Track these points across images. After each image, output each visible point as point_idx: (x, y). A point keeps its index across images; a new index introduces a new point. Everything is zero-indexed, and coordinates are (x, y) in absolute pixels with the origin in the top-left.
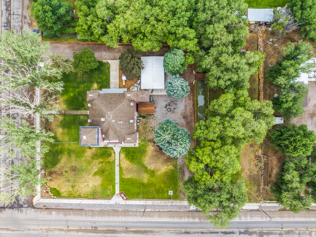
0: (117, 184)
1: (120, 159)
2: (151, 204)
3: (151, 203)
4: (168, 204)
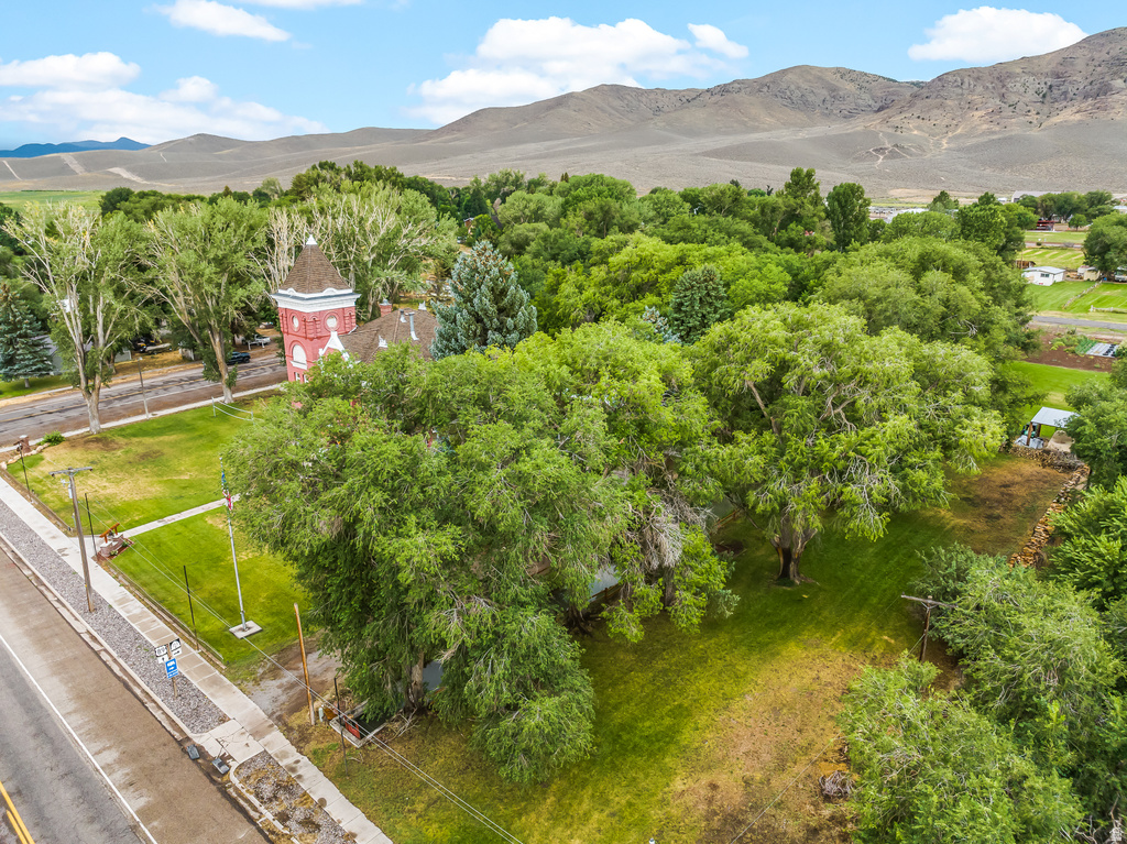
2: (126, 616)
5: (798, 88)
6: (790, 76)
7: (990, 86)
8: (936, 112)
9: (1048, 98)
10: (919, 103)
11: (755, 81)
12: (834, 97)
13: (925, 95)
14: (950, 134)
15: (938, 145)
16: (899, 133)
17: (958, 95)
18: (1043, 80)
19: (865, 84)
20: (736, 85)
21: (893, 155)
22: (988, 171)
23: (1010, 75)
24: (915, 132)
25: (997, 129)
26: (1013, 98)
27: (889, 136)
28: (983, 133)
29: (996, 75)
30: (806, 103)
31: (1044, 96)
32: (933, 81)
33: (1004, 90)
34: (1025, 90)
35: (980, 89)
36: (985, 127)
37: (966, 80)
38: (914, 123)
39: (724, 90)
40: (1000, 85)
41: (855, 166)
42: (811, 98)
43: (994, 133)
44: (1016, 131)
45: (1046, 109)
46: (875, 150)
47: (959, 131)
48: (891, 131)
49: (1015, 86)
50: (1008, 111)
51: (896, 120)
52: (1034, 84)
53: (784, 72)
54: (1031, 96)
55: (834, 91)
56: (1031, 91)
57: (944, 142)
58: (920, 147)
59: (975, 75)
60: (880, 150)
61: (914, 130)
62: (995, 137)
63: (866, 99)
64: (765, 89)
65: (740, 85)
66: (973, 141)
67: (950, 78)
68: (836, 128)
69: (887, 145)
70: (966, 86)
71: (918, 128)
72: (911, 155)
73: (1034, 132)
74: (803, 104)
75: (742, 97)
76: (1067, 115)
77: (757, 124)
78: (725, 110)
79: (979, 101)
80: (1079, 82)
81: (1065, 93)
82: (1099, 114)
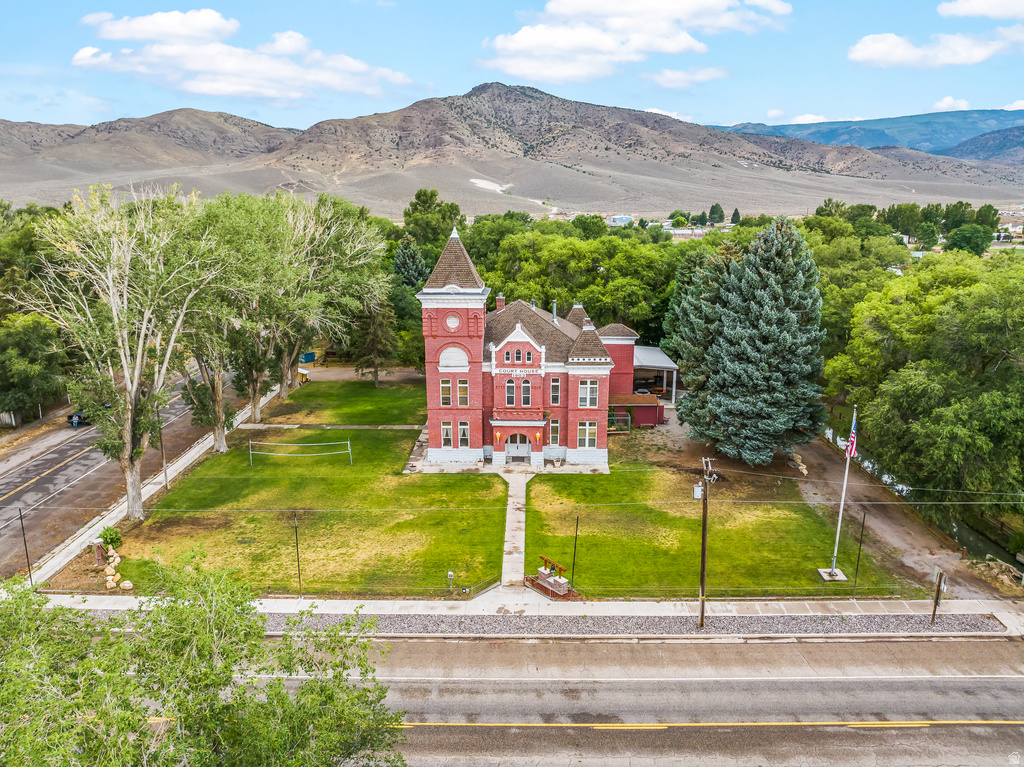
0: (510, 553)
1: (532, 495)
2: (735, 614)
3: (728, 611)
4: (844, 614)
5: (188, 129)
6: (177, 118)
7: (358, 135)
8: (321, 153)
9: (401, 147)
10: (306, 146)
11: (142, 120)
12: (223, 138)
13: (308, 140)
14: (338, 173)
15: (334, 182)
16: (297, 171)
17: (334, 140)
18: (394, 132)
19: (247, 128)
20: (123, 123)
21: (300, 190)
23: (370, 127)
24: (310, 170)
25: (372, 168)
26: (377, 145)
27: (291, 173)
28: (363, 172)
29: (359, 125)
30: (198, 143)
31: (398, 144)
32: (310, 129)
33: (368, 138)
34: (384, 138)
35: (350, 136)
37: (338, 128)
38: (305, 163)
39: (110, 127)
40: (364, 134)
42: (202, 139)
43: (371, 172)
44: (387, 171)
45: (401, 154)
46: (284, 185)
47: (344, 170)
48: (290, 169)
49: (376, 135)
50: (376, 156)
51: (290, 159)
52: (395, 134)
53: (170, 113)
54: (388, 144)
55: (222, 133)
56: (388, 141)
57: (335, 178)
58: (319, 183)
59: (344, 125)
60: (288, 185)
61: (309, 170)
62: (374, 175)
63: (252, 142)
64: (156, 129)
65: (128, 124)
66: (357, 179)
67: (325, 126)
68: (236, 166)
69: (293, 181)
70: (339, 133)
71: (310, 166)
72: (316, 189)
73: (400, 172)
74: (196, 144)
75: (133, 134)
76: (420, 159)
77: (155, 161)
78: (119, 147)
79: (352, 146)
80: (419, 134)
81: (412, 143)
82: (442, 159)
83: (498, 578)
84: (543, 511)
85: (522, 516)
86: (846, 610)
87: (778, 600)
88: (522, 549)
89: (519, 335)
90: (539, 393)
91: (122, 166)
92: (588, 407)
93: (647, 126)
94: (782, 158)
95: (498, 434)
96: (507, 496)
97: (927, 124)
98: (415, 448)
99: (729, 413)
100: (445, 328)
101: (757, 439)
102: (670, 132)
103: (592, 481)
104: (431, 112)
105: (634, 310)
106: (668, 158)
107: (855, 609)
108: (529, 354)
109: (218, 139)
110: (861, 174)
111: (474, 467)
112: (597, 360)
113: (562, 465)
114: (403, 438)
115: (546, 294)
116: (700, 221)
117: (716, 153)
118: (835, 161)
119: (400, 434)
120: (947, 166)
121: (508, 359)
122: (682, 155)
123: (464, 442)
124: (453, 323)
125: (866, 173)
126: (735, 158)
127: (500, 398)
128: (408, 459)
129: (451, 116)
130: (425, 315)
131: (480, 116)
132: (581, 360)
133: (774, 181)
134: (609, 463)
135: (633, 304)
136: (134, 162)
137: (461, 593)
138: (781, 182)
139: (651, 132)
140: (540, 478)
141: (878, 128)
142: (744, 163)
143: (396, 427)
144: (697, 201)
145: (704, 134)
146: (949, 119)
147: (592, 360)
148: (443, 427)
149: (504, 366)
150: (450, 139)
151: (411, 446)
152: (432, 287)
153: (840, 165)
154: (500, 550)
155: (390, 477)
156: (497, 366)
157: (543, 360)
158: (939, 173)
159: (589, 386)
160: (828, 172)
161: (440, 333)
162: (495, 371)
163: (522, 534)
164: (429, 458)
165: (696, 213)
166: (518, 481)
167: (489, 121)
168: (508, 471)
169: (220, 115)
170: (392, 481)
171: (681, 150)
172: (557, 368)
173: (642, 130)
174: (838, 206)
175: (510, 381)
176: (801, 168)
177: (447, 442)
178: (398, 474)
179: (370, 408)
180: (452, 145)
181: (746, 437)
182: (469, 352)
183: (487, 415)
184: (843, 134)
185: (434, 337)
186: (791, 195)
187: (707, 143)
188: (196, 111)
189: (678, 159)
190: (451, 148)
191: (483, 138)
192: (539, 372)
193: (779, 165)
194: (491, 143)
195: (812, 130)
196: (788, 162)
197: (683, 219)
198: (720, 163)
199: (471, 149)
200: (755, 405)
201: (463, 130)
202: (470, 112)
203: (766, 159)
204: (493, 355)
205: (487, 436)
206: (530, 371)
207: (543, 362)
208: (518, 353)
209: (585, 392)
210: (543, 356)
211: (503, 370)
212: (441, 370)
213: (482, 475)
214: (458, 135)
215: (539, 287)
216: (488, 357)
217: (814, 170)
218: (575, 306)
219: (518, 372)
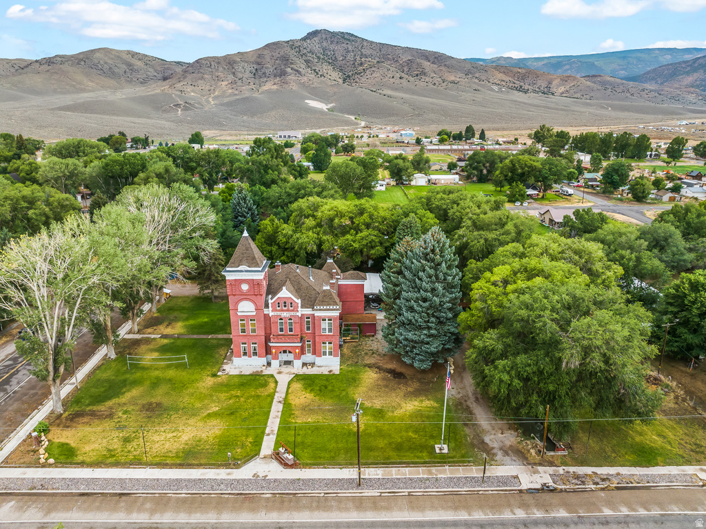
0: (268, 435)
1: (290, 391)
2: (380, 477)
3: (377, 475)
4: (439, 476)
5: (106, 63)
6: (97, 55)
7: (226, 68)
8: (200, 82)
9: (257, 76)
10: (190, 76)
11: (72, 56)
12: (131, 69)
13: (191, 71)
14: (212, 95)
15: (208, 102)
16: (183, 94)
17: (210, 72)
18: (252, 66)
19: (148, 62)
20: (58, 59)
21: (186, 109)
22: (245, 118)
23: (235, 62)
24: (192, 94)
25: (237, 92)
26: (240, 75)
27: (180, 97)
28: (230, 95)
29: (227, 61)
30: (113, 73)
31: (254, 74)
32: (194, 63)
33: (234, 70)
34: (245, 70)
35: (221, 69)
36: (230, 91)
37: (212, 63)
38: (189, 89)
39: (49, 61)
40: (231, 67)
41: (165, 115)
42: (116, 70)
43: (236, 95)
44: (247, 94)
45: (257, 82)
46: (174, 105)
47: (216, 93)
48: (179, 93)
49: (239, 68)
50: (239, 83)
51: (179, 86)
52: (252, 67)
53: (93, 51)
54: (248, 74)
55: (130, 66)
56: (248, 72)
57: (211, 100)
58: (199, 103)
59: (216, 61)
60: (178, 105)
61: (192, 93)
62: (238, 97)
63: (151, 72)
64: (83, 63)
65: (62, 59)
66: (226, 100)
67: (203, 62)
68: (140, 91)
69: (180, 103)
70: (213, 67)
71: (193, 91)
72: (196, 108)
73: (256, 95)
74: (111, 73)
75: (66, 67)
76: (269, 86)
77: (83, 86)
78: (56, 77)
79: (222, 76)
80: (269, 68)
81: (264, 73)
82: (285, 86)
83: (257, 453)
84: (293, 403)
85: (281, 406)
86: (440, 474)
87: (406, 467)
88: (276, 432)
89: (285, 293)
90: (298, 325)
91: (59, 90)
92: (327, 333)
93: (429, 61)
94: (522, 84)
95: (274, 351)
96: (275, 392)
97: (624, 58)
98: (229, 354)
99: (406, 339)
100: (241, 290)
101: (422, 355)
102: (445, 65)
103: (327, 380)
104: (277, 51)
105: (373, 252)
106: (443, 84)
107: (445, 472)
108: (291, 303)
109: (127, 70)
110: (576, 96)
111: (260, 370)
112: (331, 307)
113: (312, 367)
114: (222, 345)
115: (320, 239)
116: (458, 137)
117: (476, 81)
118: (559, 86)
119: (221, 342)
120: (634, 90)
121: (279, 306)
122: (453, 82)
123: (255, 354)
124: (245, 287)
125: (578, 95)
126: (489, 84)
127: (275, 330)
128: (223, 363)
129: (292, 54)
130: (228, 283)
131: (313, 54)
132: (322, 307)
133: (516, 101)
134: (341, 366)
135: (372, 247)
136: (67, 87)
137: (235, 464)
138: (521, 102)
139: (432, 65)
140: (298, 378)
141: (590, 60)
142: (495, 88)
143: (220, 336)
144: (461, 117)
145: (468, 66)
146: (639, 55)
147: (328, 307)
148: (242, 345)
149: (276, 310)
150: (291, 71)
151: (226, 352)
152: (232, 267)
153: (562, 89)
154: (263, 433)
155: (209, 378)
156: (272, 311)
157: (300, 307)
158: (628, 95)
159: (327, 321)
160: (553, 94)
161: (237, 293)
162: (271, 314)
163: (278, 420)
164: (234, 363)
165: (455, 131)
166: (283, 380)
167: (319, 58)
168: (280, 373)
169: (129, 52)
170: (210, 381)
171: (452, 78)
172: (308, 311)
173: (426, 64)
174: (548, 130)
175: (281, 319)
176: (534, 91)
177: (245, 354)
178: (214, 375)
179: (206, 320)
180: (293, 75)
181: (416, 354)
182: (255, 303)
183: (267, 339)
184: (566, 64)
185: (234, 295)
186: (526, 112)
187: (471, 73)
188: (111, 50)
189: (450, 85)
190: (292, 78)
191: (315, 70)
192: (298, 314)
193: (520, 89)
194: (320, 73)
195: (545, 62)
196: (526, 87)
197: (446, 137)
198: (479, 88)
199: (306, 78)
200: (420, 336)
201: (300, 64)
202: (305, 51)
203: (511, 85)
204: (270, 305)
205: (268, 351)
206: (292, 313)
207: (299, 309)
208: (285, 303)
209: (325, 325)
210: (300, 305)
211: (276, 313)
212: (239, 314)
213: (264, 375)
214: (297, 68)
215: (315, 235)
216: (267, 306)
217: (544, 93)
218: (328, 261)
219: (285, 314)
